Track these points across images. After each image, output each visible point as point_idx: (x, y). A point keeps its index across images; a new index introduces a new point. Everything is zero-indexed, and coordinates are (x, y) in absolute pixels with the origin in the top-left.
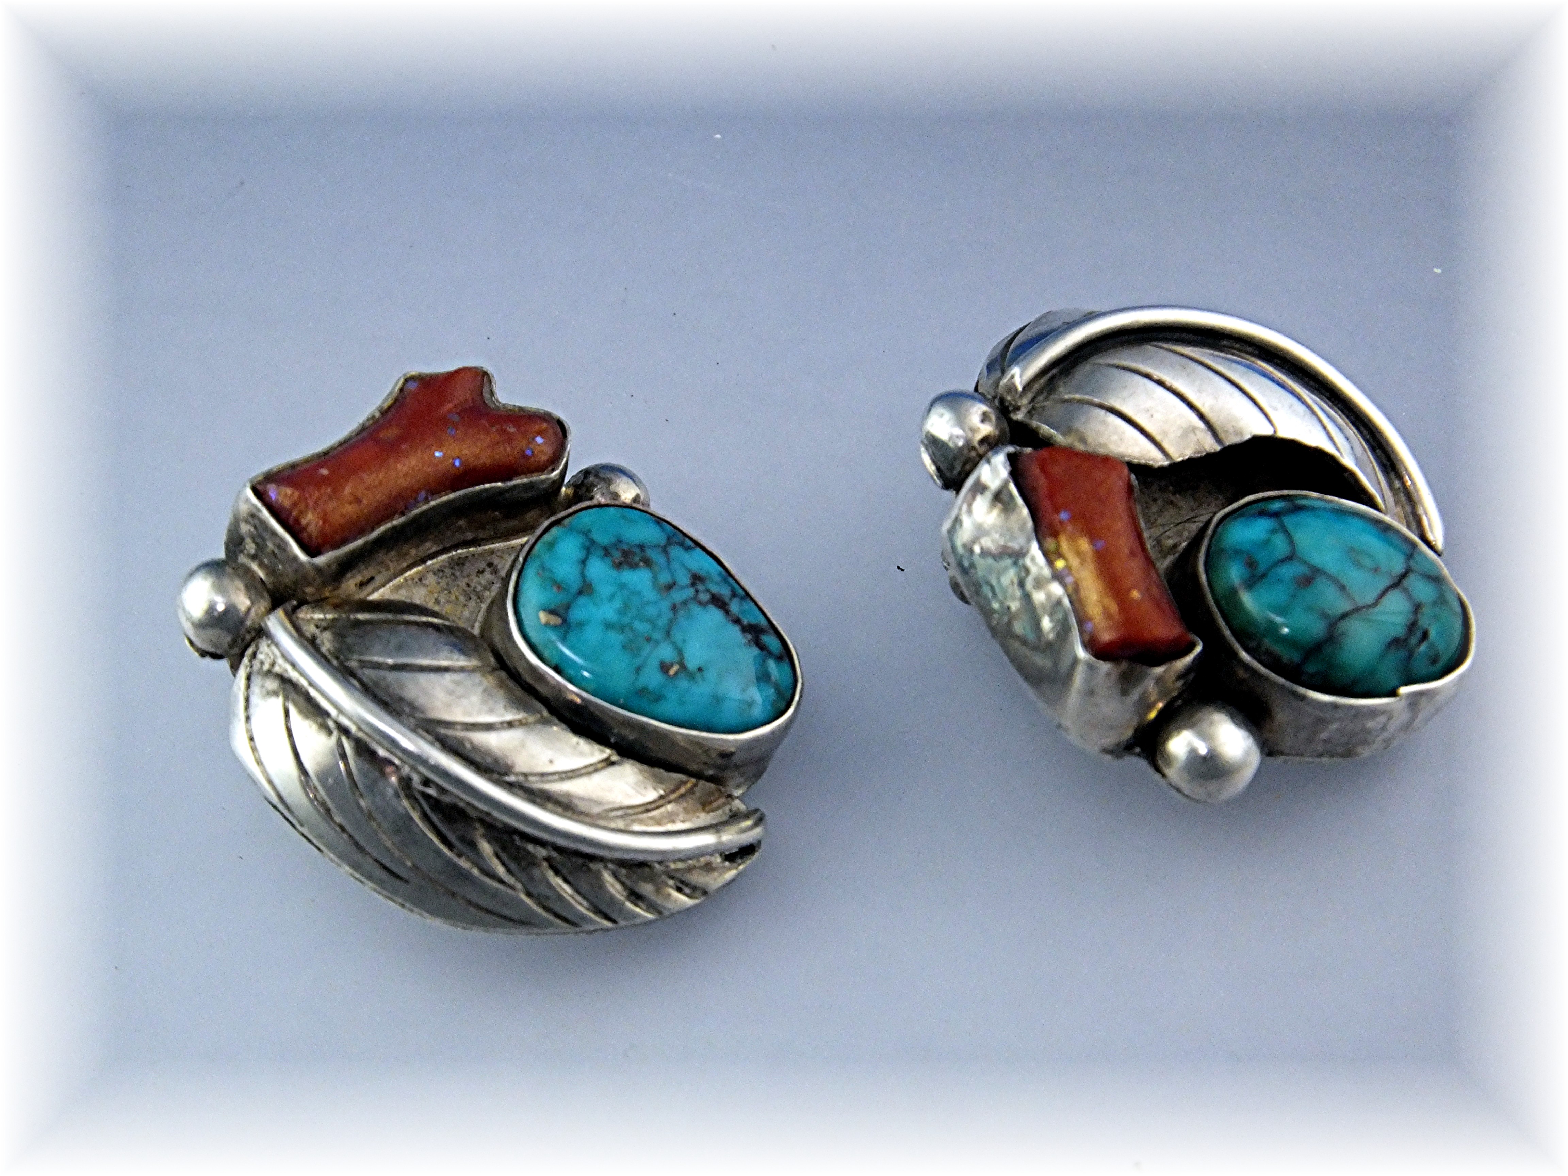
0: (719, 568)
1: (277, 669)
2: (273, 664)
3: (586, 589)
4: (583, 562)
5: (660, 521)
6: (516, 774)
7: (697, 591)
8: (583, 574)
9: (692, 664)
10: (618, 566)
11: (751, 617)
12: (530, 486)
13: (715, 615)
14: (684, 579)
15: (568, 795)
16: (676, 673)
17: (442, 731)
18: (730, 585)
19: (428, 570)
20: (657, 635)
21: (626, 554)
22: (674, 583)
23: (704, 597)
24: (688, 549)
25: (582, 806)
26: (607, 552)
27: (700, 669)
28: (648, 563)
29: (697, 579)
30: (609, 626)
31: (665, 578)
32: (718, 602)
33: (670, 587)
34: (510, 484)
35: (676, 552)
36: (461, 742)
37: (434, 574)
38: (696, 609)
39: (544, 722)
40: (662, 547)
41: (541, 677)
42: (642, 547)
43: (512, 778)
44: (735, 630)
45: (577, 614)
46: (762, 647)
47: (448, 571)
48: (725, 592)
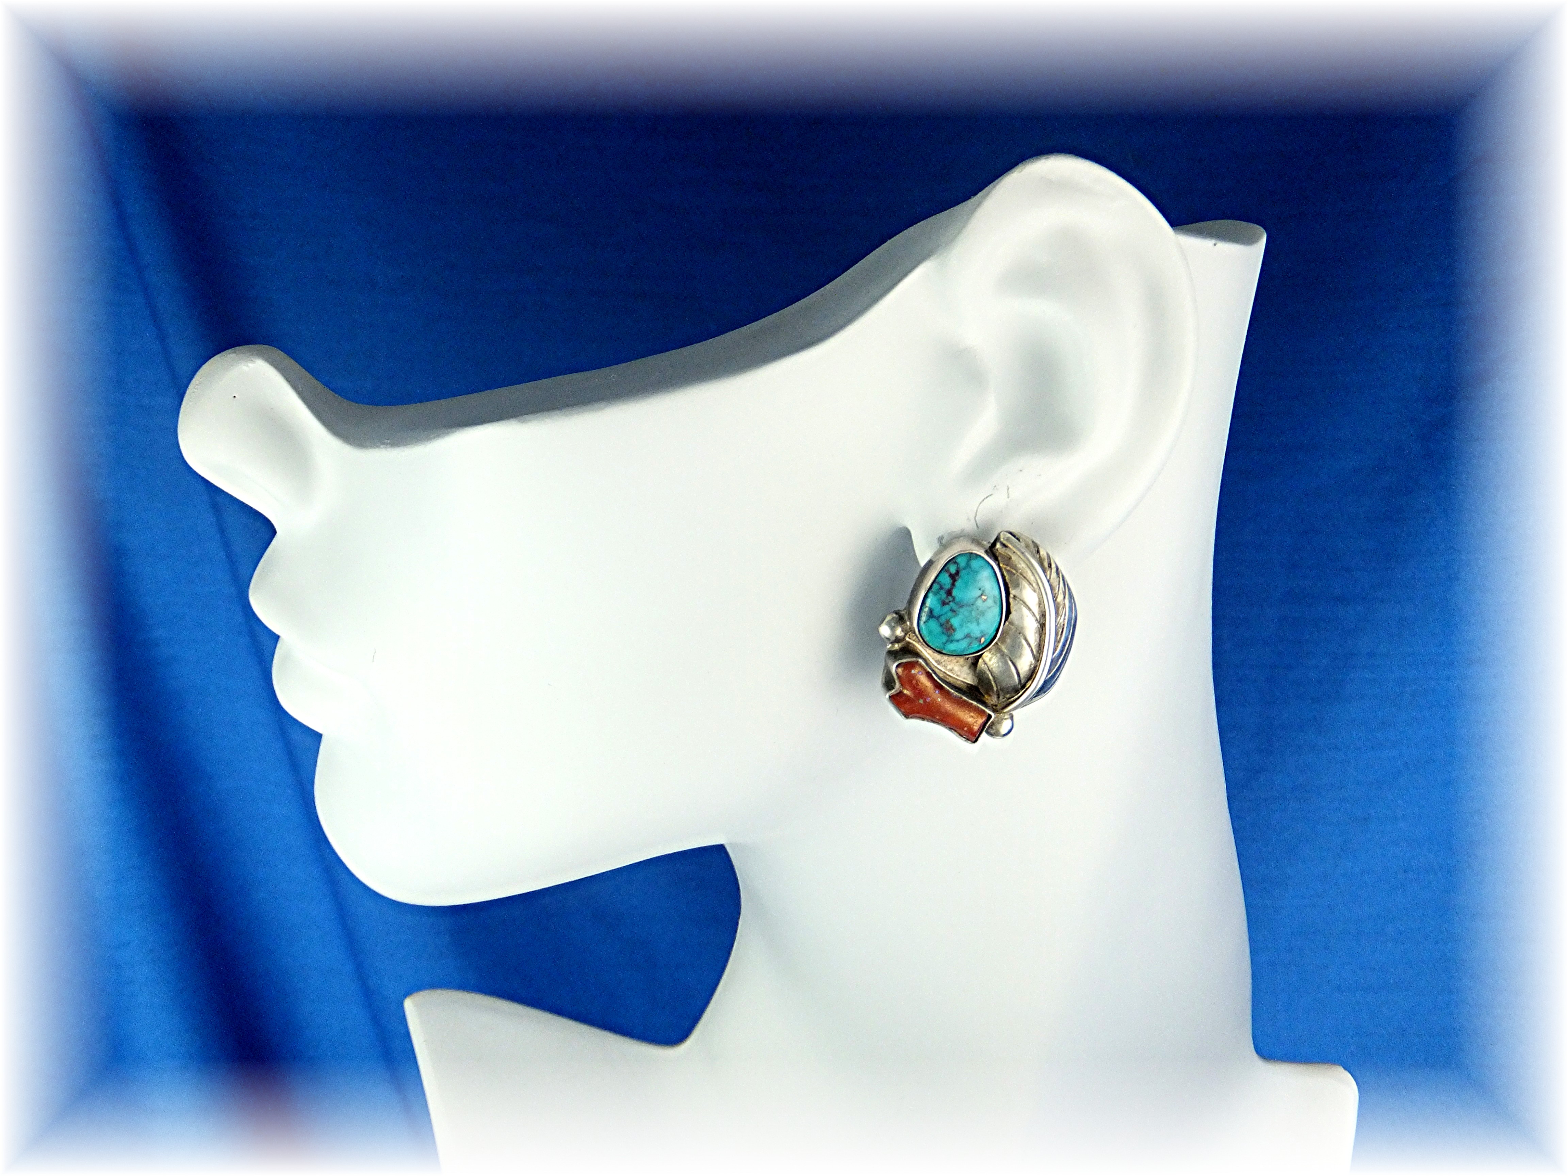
3: (968, 636)
4: (958, 641)
7: (950, 602)
8: (963, 639)
10: (954, 630)
11: (948, 580)
13: (955, 592)
14: (947, 608)
16: (985, 596)
19: (947, 670)
20: (974, 607)
21: (948, 629)
22: (951, 610)
23: (950, 598)
26: (950, 635)
27: (980, 589)
28: (948, 621)
29: (945, 604)
30: (978, 624)
31: (950, 614)
33: (952, 610)
37: (947, 667)
38: (957, 599)
40: (938, 620)
44: (957, 584)
45: (978, 635)
46: (956, 571)
47: (943, 663)
48: (944, 593)
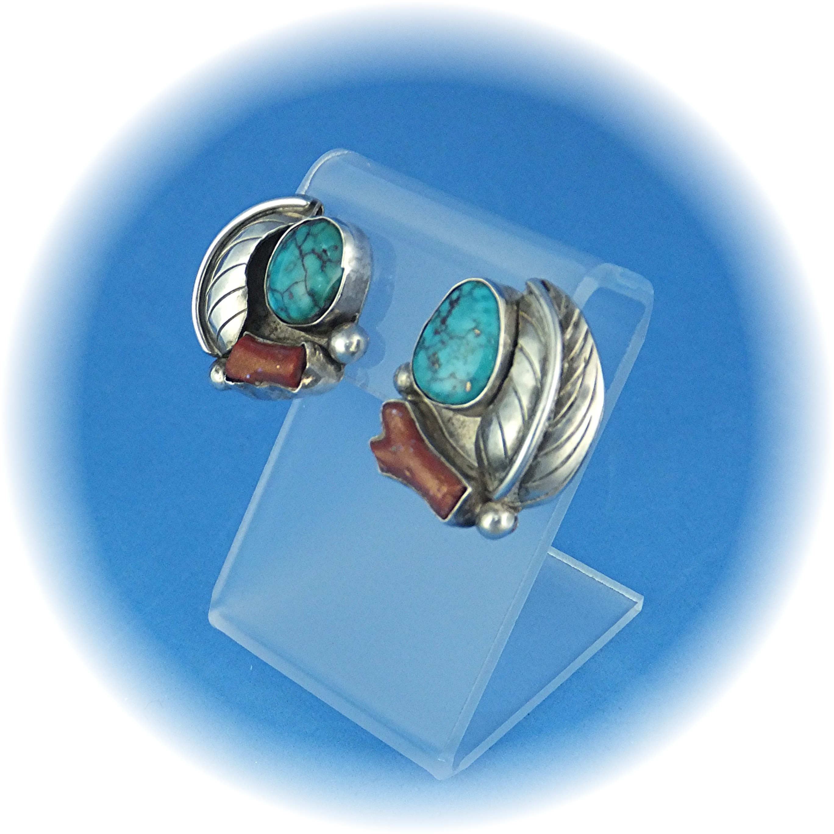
0: (429, 325)
1: (517, 491)
2: (515, 494)
3: (453, 376)
4: (442, 380)
5: (415, 354)
6: (536, 383)
7: (442, 331)
8: (447, 378)
9: (473, 325)
10: (440, 365)
11: (447, 306)
12: (414, 411)
13: (450, 321)
14: (437, 338)
15: (540, 361)
16: (479, 330)
17: (526, 418)
18: (435, 319)
20: (464, 341)
21: (433, 363)
22: (441, 341)
23: (443, 327)
24: (424, 340)
25: (543, 355)
26: (435, 372)
27: (475, 321)
28: (434, 354)
29: (436, 332)
30: (465, 363)
31: (439, 345)
32: (444, 321)
33: (443, 342)
34: (415, 419)
35: (427, 344)
36: (529, 410)
38: (450, 329)
39: (511, 380)
40: (426, 350)
41: (493, 385)
42: (429, 358)
43: (539, 386)
44: (454, 311)
45: (463, 377)
46: (458, 299)
48: (438, 321)
